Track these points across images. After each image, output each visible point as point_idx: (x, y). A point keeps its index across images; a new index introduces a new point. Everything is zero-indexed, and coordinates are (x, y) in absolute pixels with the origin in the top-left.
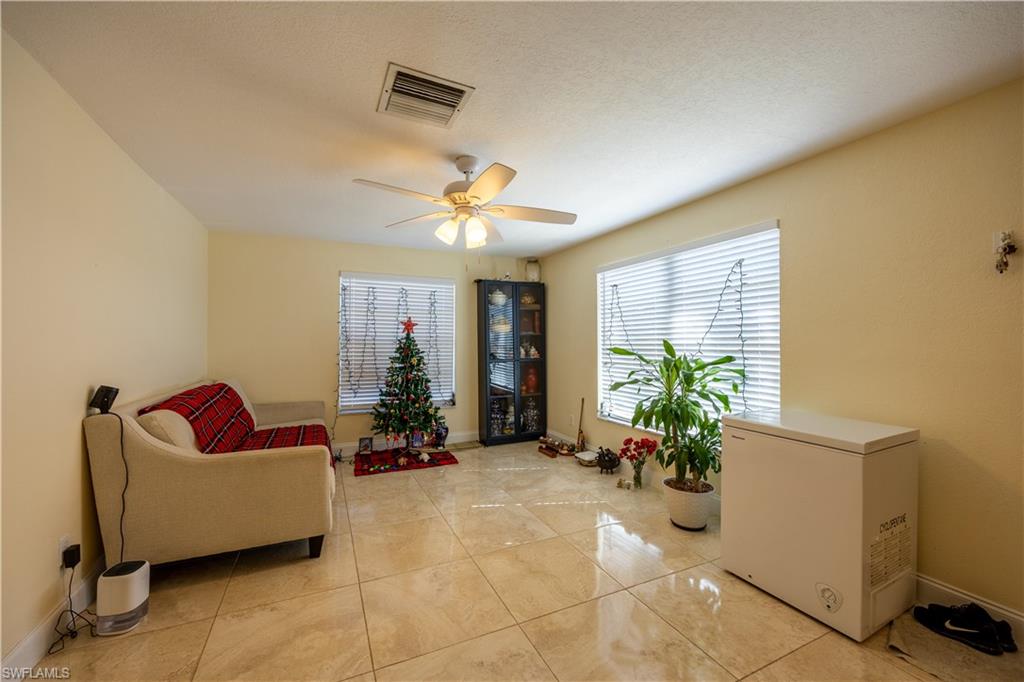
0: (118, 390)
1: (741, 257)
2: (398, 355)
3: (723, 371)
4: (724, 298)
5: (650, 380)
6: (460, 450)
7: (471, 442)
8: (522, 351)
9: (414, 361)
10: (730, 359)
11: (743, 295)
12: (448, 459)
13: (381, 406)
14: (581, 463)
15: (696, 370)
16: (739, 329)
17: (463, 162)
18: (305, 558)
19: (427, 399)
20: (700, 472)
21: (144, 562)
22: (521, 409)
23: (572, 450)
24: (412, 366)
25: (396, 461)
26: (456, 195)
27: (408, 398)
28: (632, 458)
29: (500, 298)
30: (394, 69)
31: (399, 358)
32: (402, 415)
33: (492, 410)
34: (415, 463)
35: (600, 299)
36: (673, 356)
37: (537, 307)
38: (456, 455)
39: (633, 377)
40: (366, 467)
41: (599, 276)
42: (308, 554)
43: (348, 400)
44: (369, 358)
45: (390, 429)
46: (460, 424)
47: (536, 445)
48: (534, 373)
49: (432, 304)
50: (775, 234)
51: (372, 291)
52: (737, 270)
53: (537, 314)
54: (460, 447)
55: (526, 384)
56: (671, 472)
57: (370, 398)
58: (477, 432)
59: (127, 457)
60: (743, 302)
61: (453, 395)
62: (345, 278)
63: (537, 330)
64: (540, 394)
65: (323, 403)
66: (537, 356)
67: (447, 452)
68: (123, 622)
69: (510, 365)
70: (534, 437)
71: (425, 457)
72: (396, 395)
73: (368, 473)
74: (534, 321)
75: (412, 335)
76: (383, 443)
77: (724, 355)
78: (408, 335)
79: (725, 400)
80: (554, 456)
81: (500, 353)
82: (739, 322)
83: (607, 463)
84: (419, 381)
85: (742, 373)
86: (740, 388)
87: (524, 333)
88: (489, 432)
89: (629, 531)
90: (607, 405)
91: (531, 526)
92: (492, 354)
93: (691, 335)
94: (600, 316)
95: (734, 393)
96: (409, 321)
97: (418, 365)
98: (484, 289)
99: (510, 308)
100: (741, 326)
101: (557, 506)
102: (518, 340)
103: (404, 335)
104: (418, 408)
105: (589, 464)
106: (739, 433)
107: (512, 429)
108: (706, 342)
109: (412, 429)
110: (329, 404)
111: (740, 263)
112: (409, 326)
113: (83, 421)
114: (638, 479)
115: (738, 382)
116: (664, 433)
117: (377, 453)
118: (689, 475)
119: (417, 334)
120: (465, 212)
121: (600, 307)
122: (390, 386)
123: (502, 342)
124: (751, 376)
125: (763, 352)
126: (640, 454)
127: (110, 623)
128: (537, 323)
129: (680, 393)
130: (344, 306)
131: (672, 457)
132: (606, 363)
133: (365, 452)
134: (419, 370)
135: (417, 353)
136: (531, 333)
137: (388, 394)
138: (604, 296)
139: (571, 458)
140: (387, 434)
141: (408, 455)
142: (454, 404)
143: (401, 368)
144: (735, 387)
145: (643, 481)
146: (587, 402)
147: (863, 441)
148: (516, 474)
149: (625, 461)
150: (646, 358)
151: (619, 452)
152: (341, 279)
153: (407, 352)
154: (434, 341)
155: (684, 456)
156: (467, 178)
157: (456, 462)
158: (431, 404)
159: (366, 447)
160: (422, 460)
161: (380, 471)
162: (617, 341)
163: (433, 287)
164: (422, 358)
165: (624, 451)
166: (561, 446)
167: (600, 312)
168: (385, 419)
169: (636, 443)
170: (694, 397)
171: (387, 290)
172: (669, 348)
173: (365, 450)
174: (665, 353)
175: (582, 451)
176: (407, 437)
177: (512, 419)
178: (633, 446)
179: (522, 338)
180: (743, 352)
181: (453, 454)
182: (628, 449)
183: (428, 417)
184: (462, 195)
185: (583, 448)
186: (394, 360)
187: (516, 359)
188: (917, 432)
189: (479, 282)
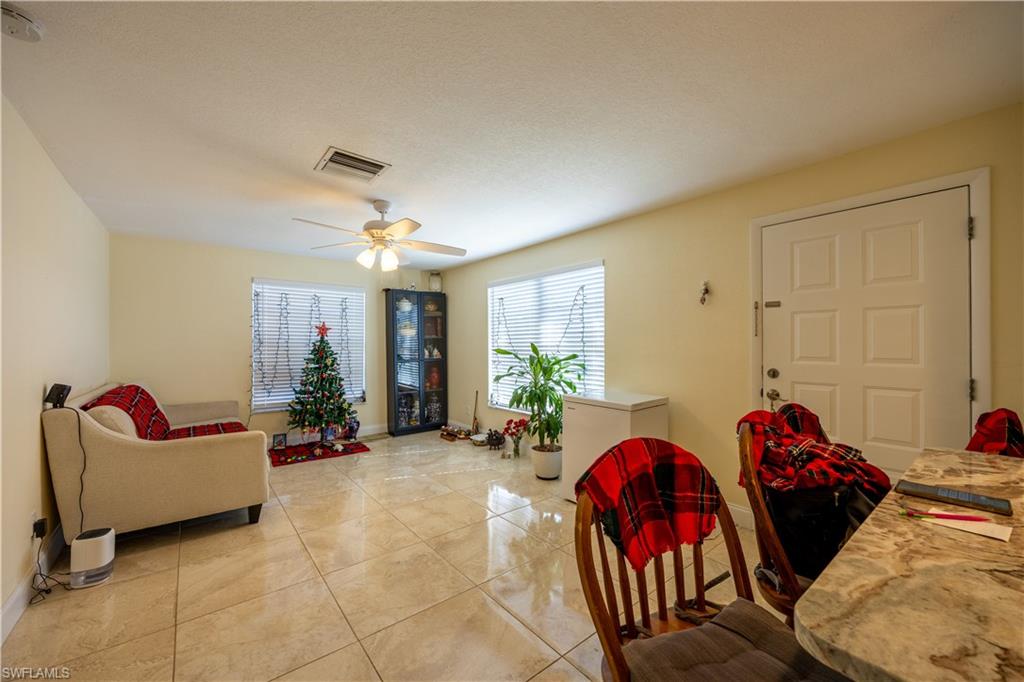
0: (70, 388)
1: (582, 284)
2: (312, 356)
3: (572, 365)
4: (574, 312)
5: (523, 373)
6: (371, 441)
7: (380, 434)
8: (427, 352)
9: (329, 362)
10: (575, 356)
11: (585, 311)
12: (361, 448)
13: (297, 403)
14: (476, 444)
15: (554, 364)
16: (581, 335)
17: (380, 205)
18: (245, 524)
19: (340, 396)
20: (553, 436)
21: (110, 529)
22: (426, 401)
23: (468, 435)
24: (326, 366)
25: (312, 452)
26: (374, 231)
27: (323, 395)
28: (512, 434)
29: (406, 306)
30: (333, 151)
31: (313, 360)
32: (319, 410)
33: (400, 405)
34: (329, 452)
35: (490, 309)
36: (537, 354)
37: (439, 314)
38: (368, 445)
39: (511, 371)
40: (283, 459)
41: (490, 290)
42: (247, 520)
43: (261, 399)
44: (282, 360)
45: (307, 423)
46: (370, 418)
47: (438, 433)
48: (437, 371)
49: (344, 310)
50: (602, 269)
51: (284, 297)
52: (581, 292)
53: (439, 321)
54: (371, 439)
55: (430, 381)
56: (536, 440)
57: (285, 397)
58: (386, 425)
59: (85, 445)
60: (585, 316)
61: (364, 393)
62: (259, 283)
63: (439, 334)
64: (441, 389)
65: (236, 403)
66: (439, 357)
67: (359, 443)
68: (95, 576)
69: (415, 365)
70: (437, 427)
71: (340, 447)
72: (311, 393)
73: (285, 463)
74: (437, 327)
75: (326, 338)
76: (298, 437)
77: (571, 354)
78: (322, 338)
79: (570, 385)
80: (453, 440)
81: (406, 354)
82: (581, 330)
83: (495, 441)
84: (332, 380)
85: (583, 366)
86: (582, 377)
87: (427, 337)
88: (397, 424)
89: (510, 492)
90: (495, 395)
91: (432, 488)
92: (399, 356)
93: (553, 340)
94: (490, 323)
95: (578, 381)
96: (324, 325)
97: (332, 365)
98: (392, 297)
99: (415, 315)
100: (582, 332)
101: (453, 474)
102: (422, 342)
103: (319, 338)
104: (333, 404)
105: (481, 444)
106: (572, 405)
107: (416, 420)
108: (562, 344)
109: (328, 423)
110: (243, 403)
111: (582, 288)
112: (323, 330)
113: (41, 415)
114: (516, 451)
115: (581, 372)
116: (531, 413)
117: (291, 447)
118: (547, 441)
119: (330, 338)
120: (381, 243)
121: (490, 316)
122: (306, 385)
123: (407, 344)
124: (589, 368)
125: (596, 351)
126: (518, 431)
127: (83, 578)
128: (439, 328)
129: (543, 382)
130: (257, 310)
131: (535, 429)
132: (495, 362)
133: (280, 448)
134: (333, 370)
135: (331, 355)
136: (434, 336)
137: (304, 392)
138: (493, 307)
139: (469, 441)
140: (303, 428)
141: (322, 447)
142: (364, 400)
143: (316, 368)
144: (579, 376)
145: (520, 452)
146: (480, 394)
147: (630, 404)
148: (421, 455)
149: (508, 438)
150: (521, 357)
151: (501, 431)
152: (253, 285)
153: (321, 354)
154: (345, 342)
155: (543, 427)
156: (383, 217)
157: (368, 450)
158: (345, 400)
159: (280, 444)
160: (337, 451)
161: (299, 461)
162: (503, 344)
163: (344, 294)
164: (335, 359)
165: (507, 430)
166: (460, 432)
167: (490, 320)
168: (299, 415)
169: (516, 423)
170: (551, 384)
171: (300, 297)
172: (535, 349)
173: (280, 445)
174: (532, 353)
175: (476, 434)
176: (322, 430)
177: (417, 411)
178: (513, 425)
179: (425, 340)
180: (583, 351)
181: (365, 444)
182: (509, 428)
183: (342, 411)
184: (379, 231)
185: (477, 431)
186: (309, 361)
187: (420, 359)
188: (667, 399)
189: (387, 290)
